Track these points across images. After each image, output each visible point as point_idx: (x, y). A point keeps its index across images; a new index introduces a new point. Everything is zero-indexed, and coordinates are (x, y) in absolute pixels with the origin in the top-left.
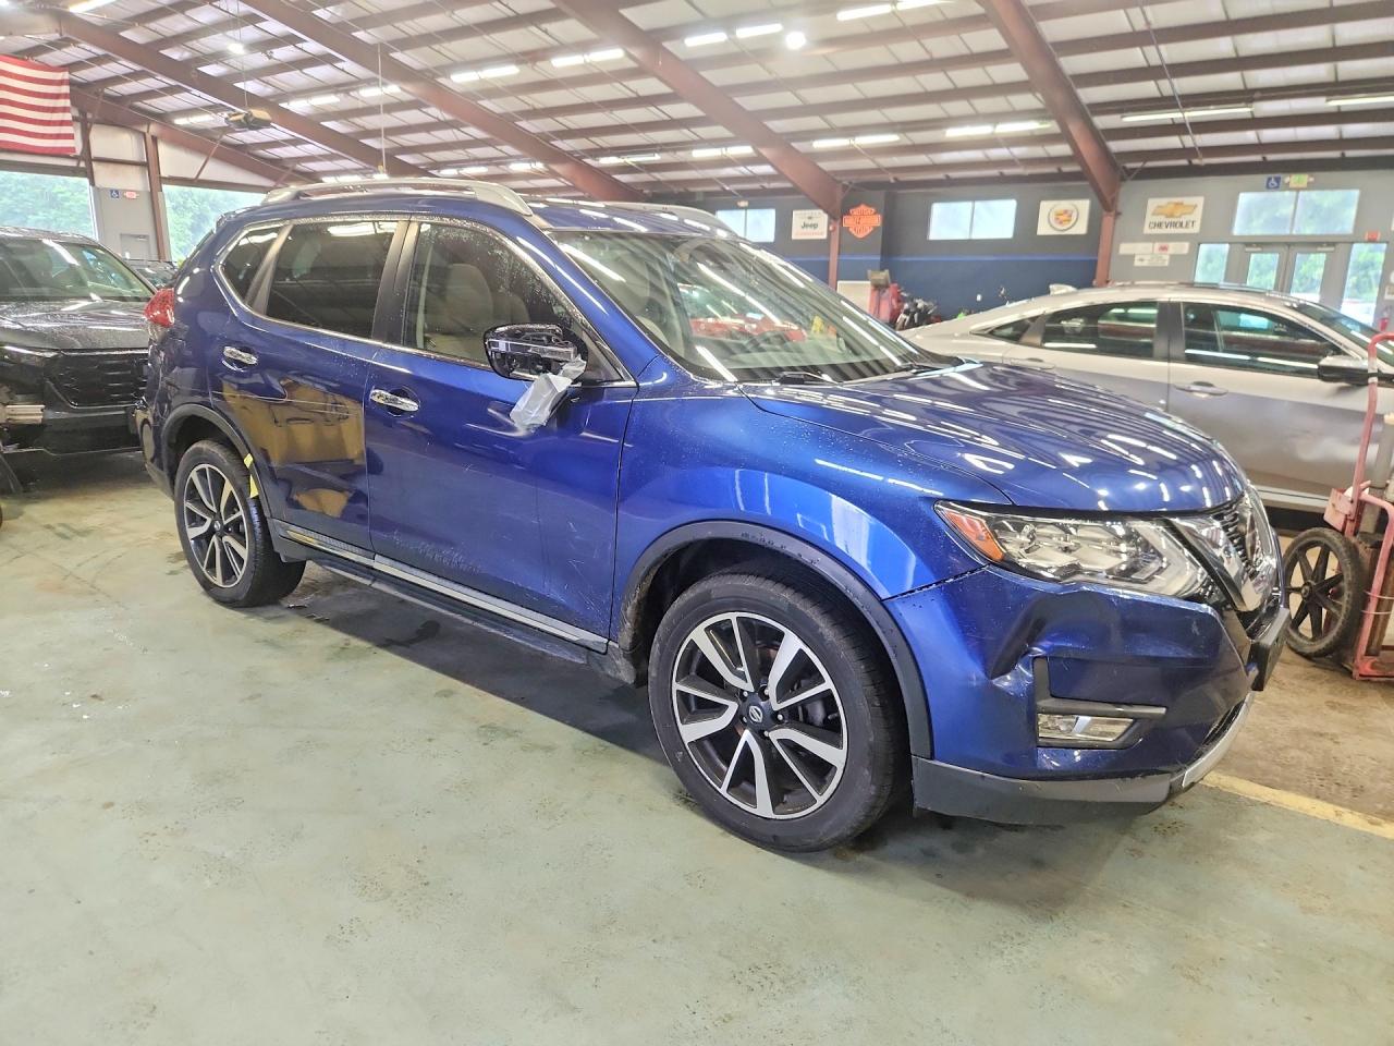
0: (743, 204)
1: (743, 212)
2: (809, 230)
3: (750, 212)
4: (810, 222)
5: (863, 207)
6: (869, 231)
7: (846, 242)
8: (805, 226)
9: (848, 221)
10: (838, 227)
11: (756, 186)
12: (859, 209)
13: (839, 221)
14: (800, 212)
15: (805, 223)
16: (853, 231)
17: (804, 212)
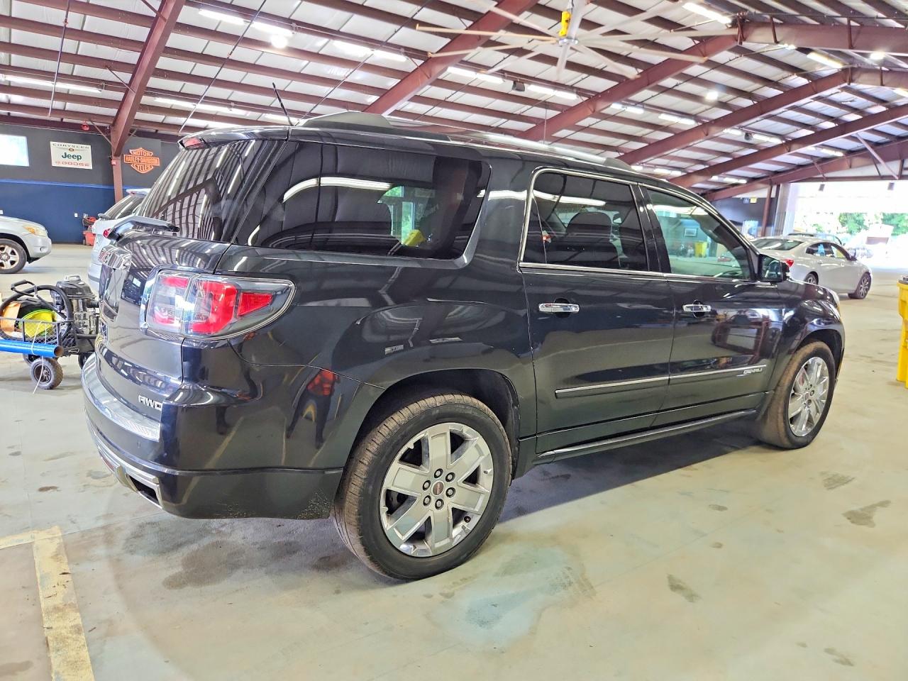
2: (71, 160)
4: (72, 153)
5: (141, 149)
6: (150, 169)
8: (66, 156)
9: (128, 159)
10: (119, 162)
12: (138, 150)
13: (119, 158)
14: (60, 143)
15: (65, 154)
16: (135, 168)
17: (63, 144)
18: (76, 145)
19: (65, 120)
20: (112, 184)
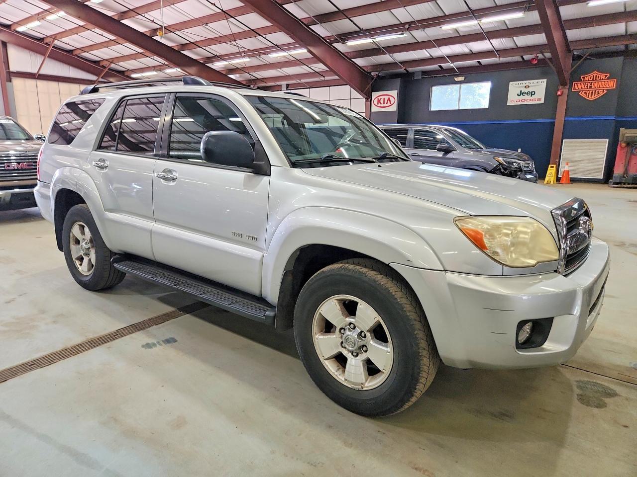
0: (461, 79)
1: (458, 86)
2: (526, 97)
3: (464, 86)
4: (526, 90)
5: (595, 73)
6: (602, 94)
7: (576, 104)
8: (521, 94)
9: (577, 86)
10: (566, 91)
11: (473, 62)
12: (591, 75)
13: (568, 87)
14: (517, 82)
15: (521, 91)
16: (583, 95)
17: (520, 82)
18: (532, 81)
19: (526, 57)
20: (554, 116)
